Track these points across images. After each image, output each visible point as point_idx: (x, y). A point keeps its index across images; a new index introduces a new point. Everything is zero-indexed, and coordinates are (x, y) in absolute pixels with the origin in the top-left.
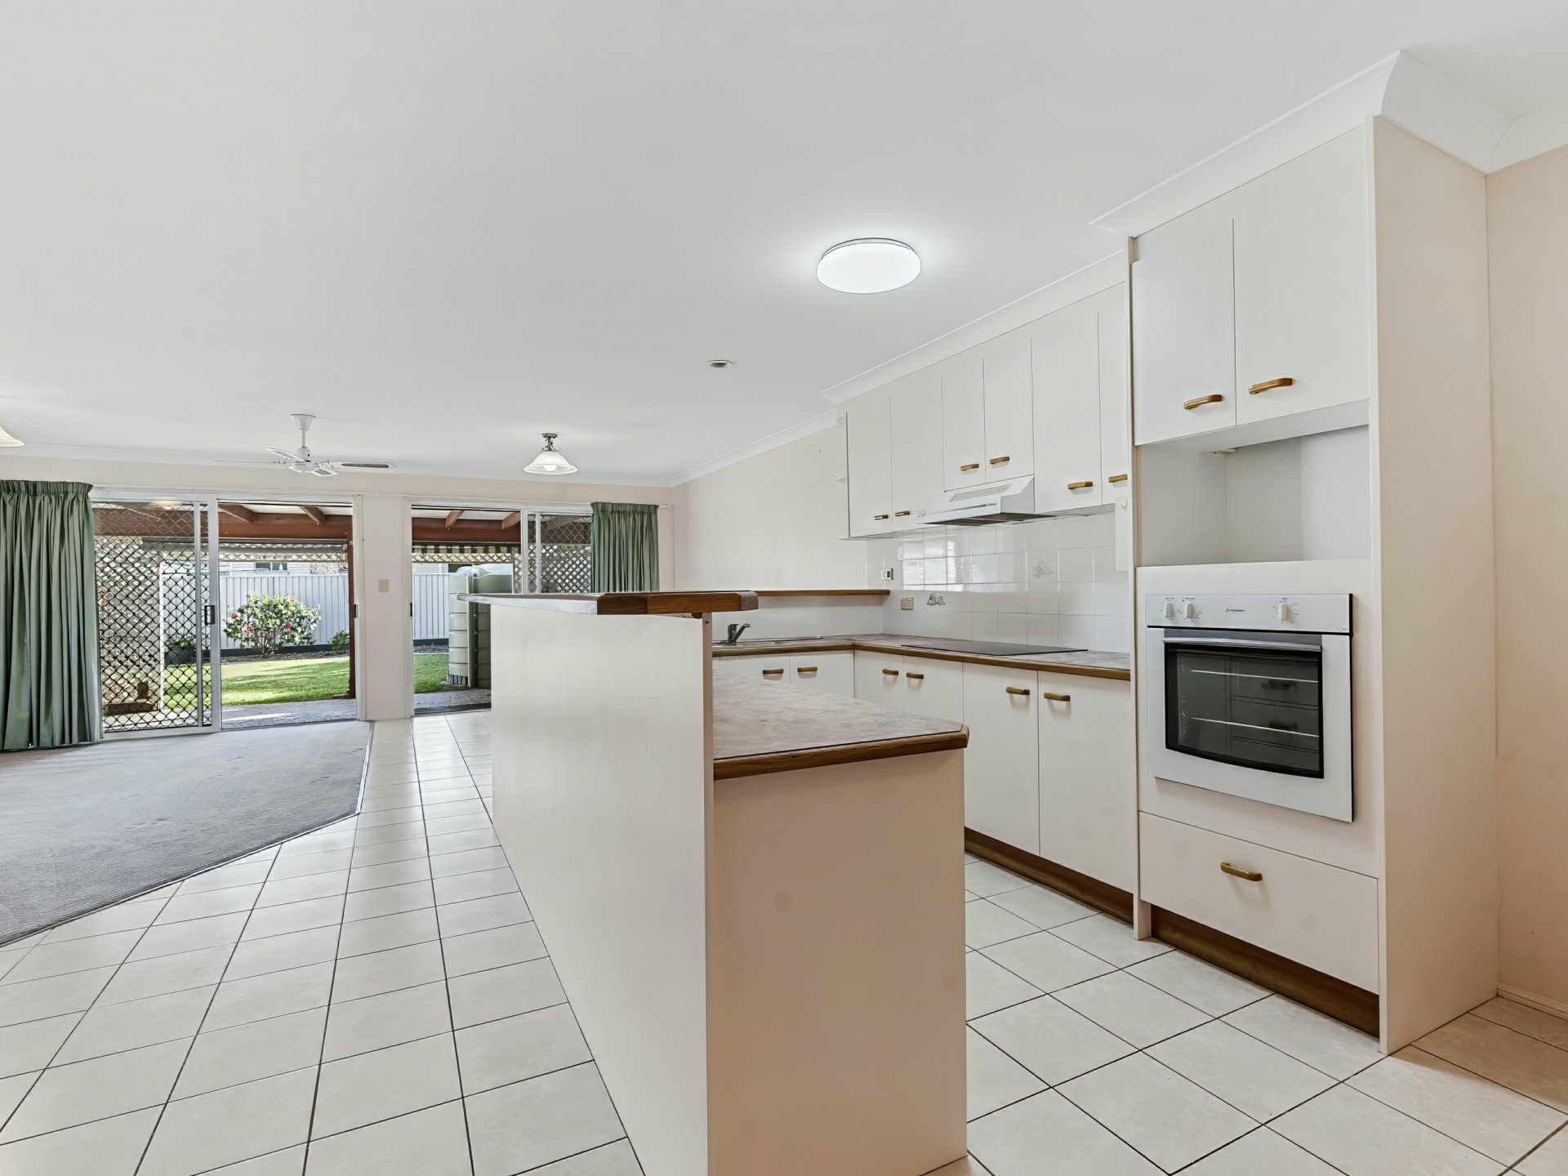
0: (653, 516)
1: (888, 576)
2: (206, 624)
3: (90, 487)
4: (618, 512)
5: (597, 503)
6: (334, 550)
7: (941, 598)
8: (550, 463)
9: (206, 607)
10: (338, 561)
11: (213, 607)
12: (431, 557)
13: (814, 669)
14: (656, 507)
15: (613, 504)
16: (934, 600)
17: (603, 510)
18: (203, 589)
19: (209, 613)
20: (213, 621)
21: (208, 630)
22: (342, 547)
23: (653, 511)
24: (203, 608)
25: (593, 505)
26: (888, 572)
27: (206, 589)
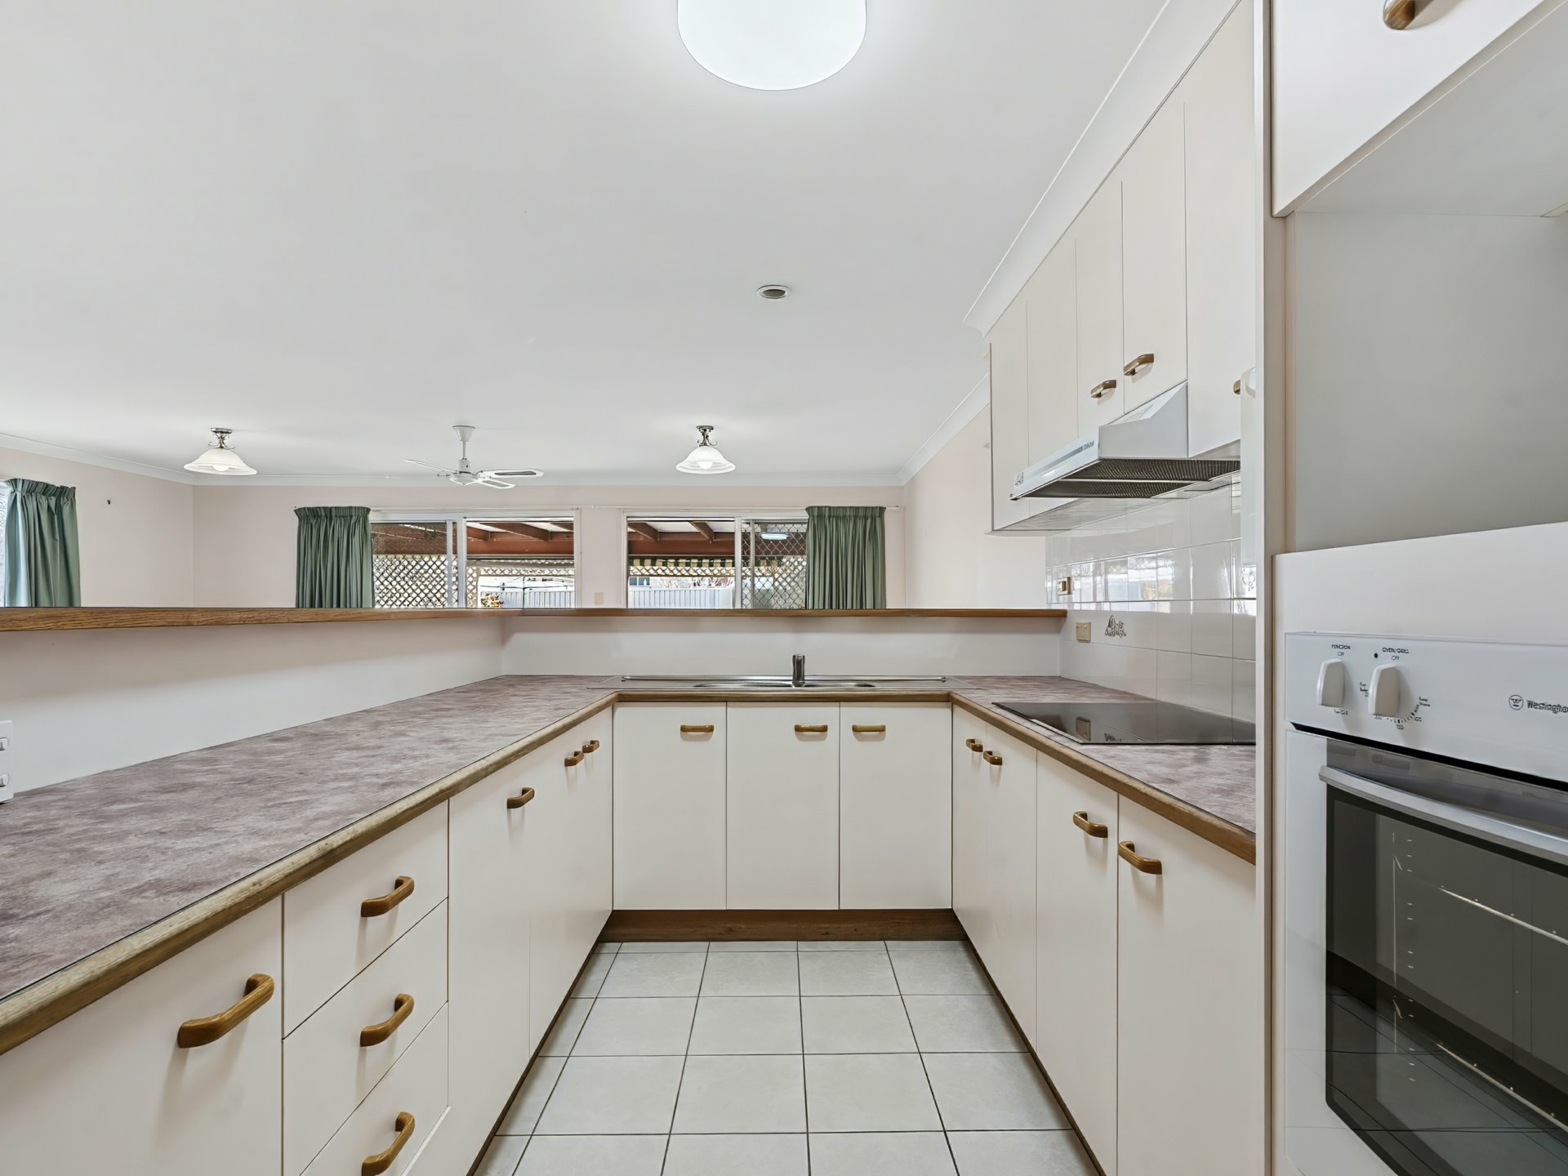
0: (878, 520)
1: (1064, 589)
3: (368, 510)
4: (837, 517)
5: (812, 507)
7: (1121, 625)
8: (705, 460)
12: (695, 571)
13: (882, 729)
14: (882, 509)
15: (830, 508)
16: (1114, 627)
17: (820, 516)
23: (877, 515)
25: (809, 509)
26: (1064, 583)
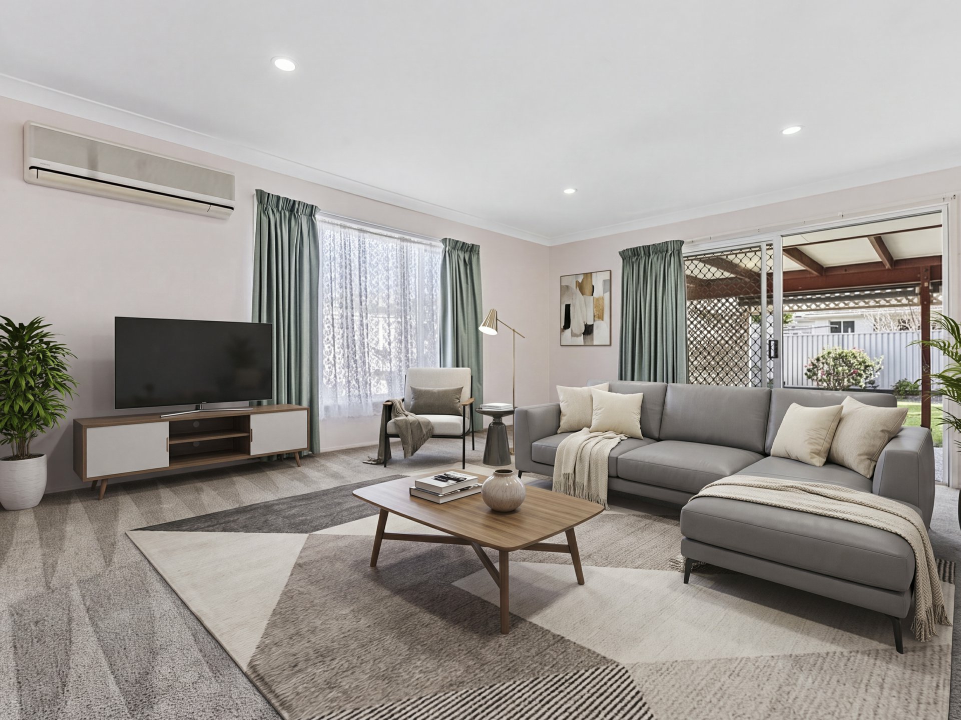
2: (770, 357)
3: (682, 243)
6: (905, 294)
9: (770, 341)
10: (910, 305)
11: (776, 342)
18: (768, 325)
19: (773, 348)
20: (776, 356)
21: (771, 364)
22: (915, 290)
24: (768, 342)
27: (771, 325)
